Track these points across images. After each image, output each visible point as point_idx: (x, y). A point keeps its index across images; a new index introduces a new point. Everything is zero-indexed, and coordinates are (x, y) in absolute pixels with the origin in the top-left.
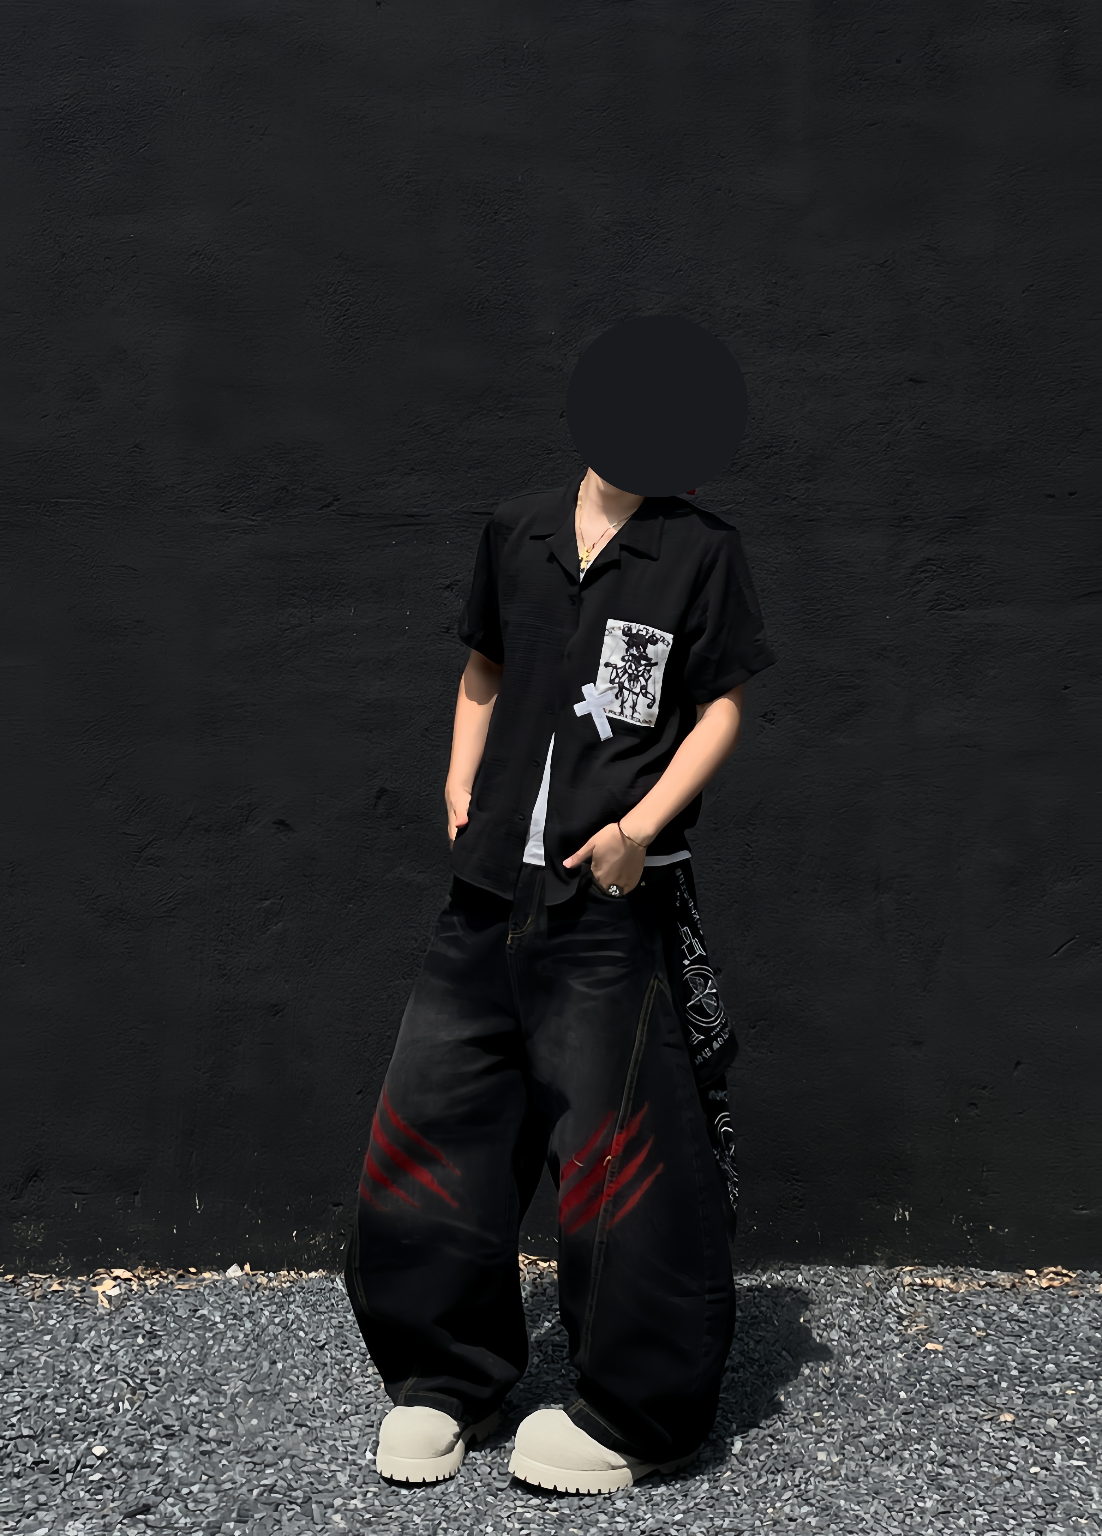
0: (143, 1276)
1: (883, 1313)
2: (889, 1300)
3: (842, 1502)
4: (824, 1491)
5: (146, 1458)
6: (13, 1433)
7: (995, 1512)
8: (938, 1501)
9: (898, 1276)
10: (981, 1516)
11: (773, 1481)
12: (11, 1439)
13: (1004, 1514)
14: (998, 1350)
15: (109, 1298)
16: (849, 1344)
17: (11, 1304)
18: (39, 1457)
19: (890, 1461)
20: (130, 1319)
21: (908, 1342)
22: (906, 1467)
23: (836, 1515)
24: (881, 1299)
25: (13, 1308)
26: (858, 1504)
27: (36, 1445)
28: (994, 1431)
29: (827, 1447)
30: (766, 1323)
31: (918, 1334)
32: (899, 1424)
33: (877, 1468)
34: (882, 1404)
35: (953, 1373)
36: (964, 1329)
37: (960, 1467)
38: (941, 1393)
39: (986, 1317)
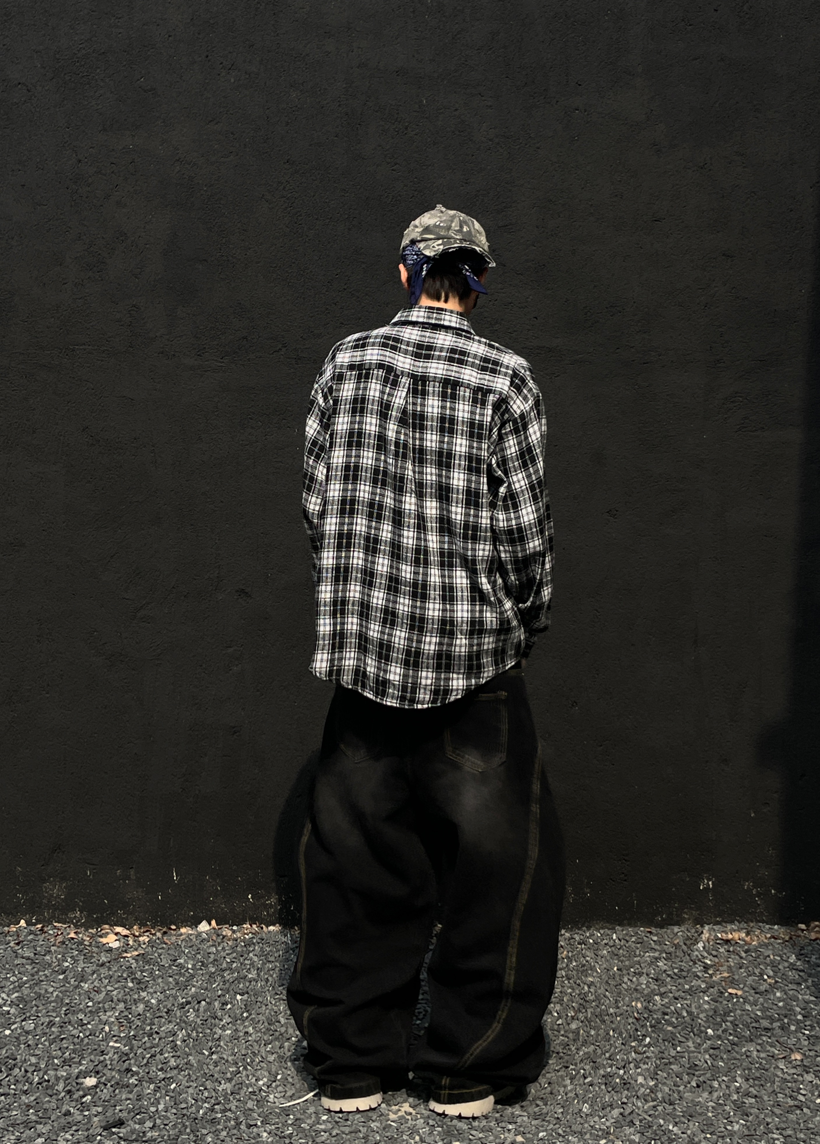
0: (137, 933)
1: (691, 963)
2: (696, 954)
7: (789, 1136)
8: (743, 1125)
10: (778, 1139)
13: (796, 1138)
16: (657, 988)
17: (38, 949)
19: (701, 1089)
21: (713, 988)
22: (715, 1095)
24: (688, 952)
25: (40, 952)
26: (676, 1124)
28: (787, 1068)
31: (722, 981)
32: (707, 1057)
33: (690, 1094)
34: (691, 1037)
35: (753, 1016)
36: (758, 976)
37: (761, 1097)
38: (743, 1034)
39: (773, 966)
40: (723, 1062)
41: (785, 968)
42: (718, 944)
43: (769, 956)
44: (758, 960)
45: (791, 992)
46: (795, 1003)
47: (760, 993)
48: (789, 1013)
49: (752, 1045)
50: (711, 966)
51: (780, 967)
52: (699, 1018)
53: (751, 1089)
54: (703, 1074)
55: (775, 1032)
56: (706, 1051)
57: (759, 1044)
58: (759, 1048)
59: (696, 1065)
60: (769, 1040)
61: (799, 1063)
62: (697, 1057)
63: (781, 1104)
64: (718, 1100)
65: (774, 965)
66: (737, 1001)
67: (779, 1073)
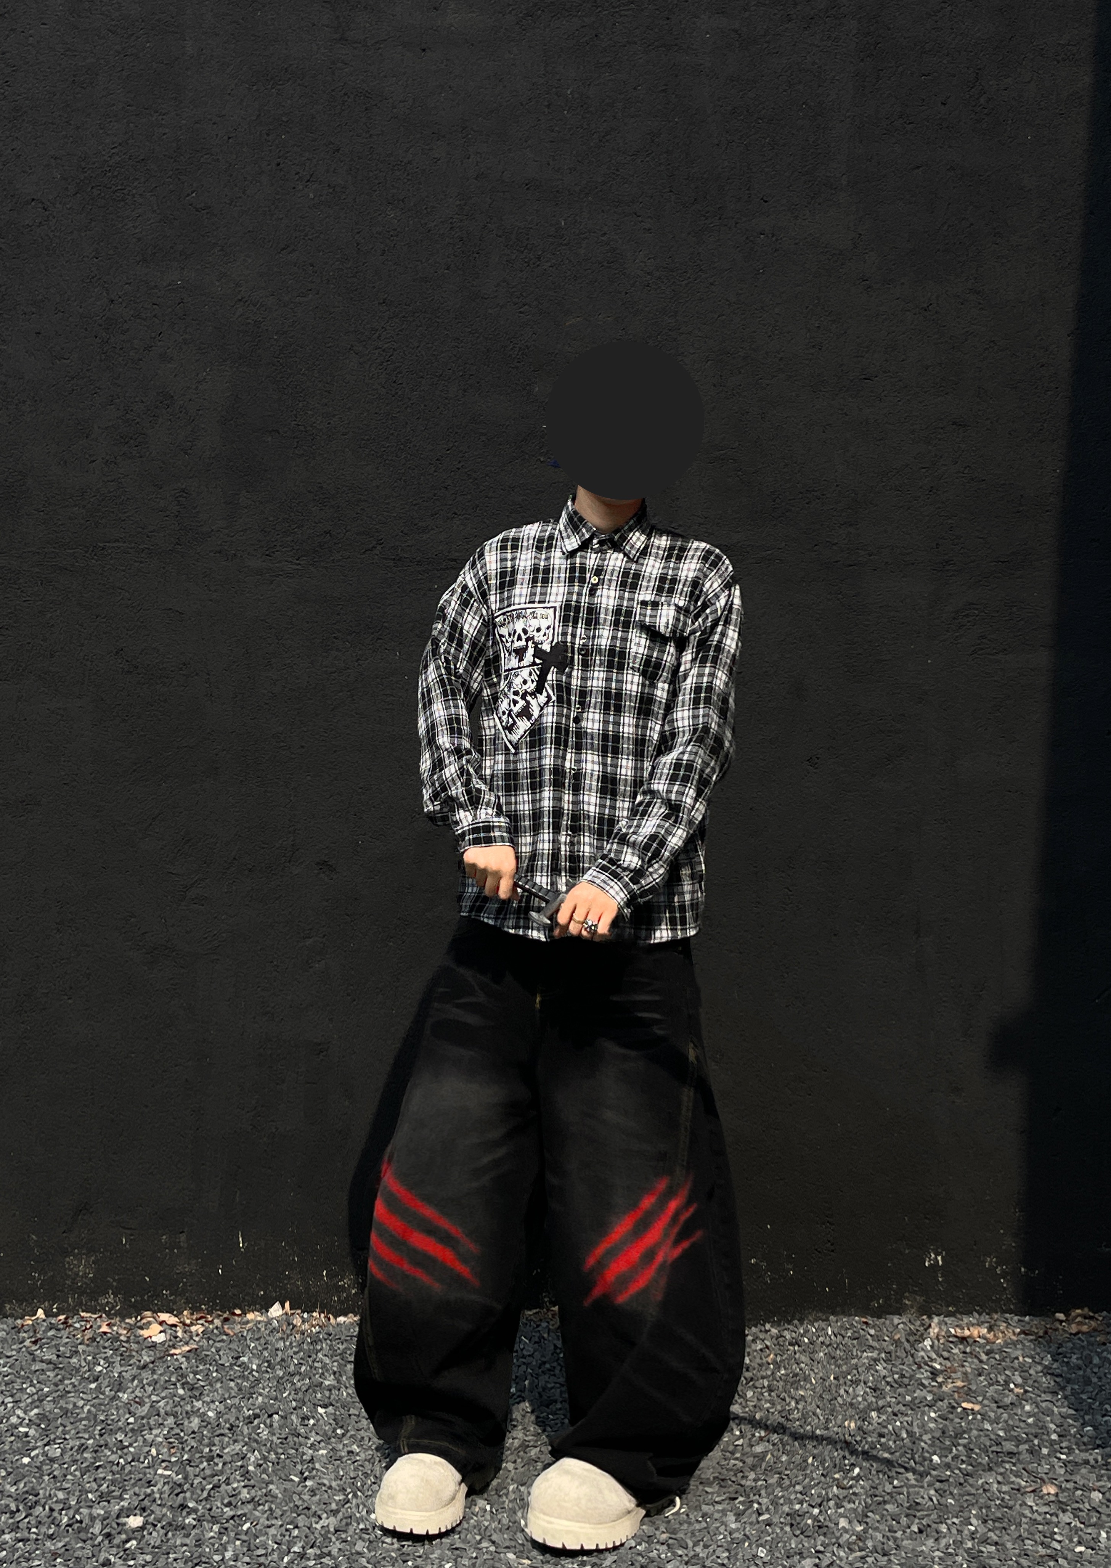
0: (188, 1322)
1: (916, 1368)
2: (922, 1354)
14: (1036, 1410)
16: (874, 1401)
17: (62, 1349)
21: (942, 1400)
22: (943, 1542)
24: (911, 1352)
25: (64, 1353)
28: (1038, 1505)
31: (954, 1392)
32: (932, 1492)
33: (910, 1542)
34: (912, 1466)
35: (993, 1437)
36: (1002, 1385)
37: (1003, 1545)
38: (980, 1460)
40: (953, 1498)
41: (1037, 1373)
42: (951, 1342)
43: (1017, 1358)
44: (1003, 1363)
45: (1044, 1405)
46: (1048, 1419)
47: (1005, 1407)
48: (1041, 1431)
49: (991, 1475)
50: (941, 1372)
51: (1032, 1372)
52: (922, 1441)
53: (991, 1534)
54: (927, 1515)
55: (1021, 1457)
56: (930, 1485)
57: (1001, 1474)
58: (1000, 1478)
59: (917, 1504)
60: (1014, 1468)
61: (1053, 1498)
62: (918, 1493)
63: (1029, 1553)
64: (947, 1549)
65: (1023, 1370)
66: (973, 1419)
67: (1027, 1512)
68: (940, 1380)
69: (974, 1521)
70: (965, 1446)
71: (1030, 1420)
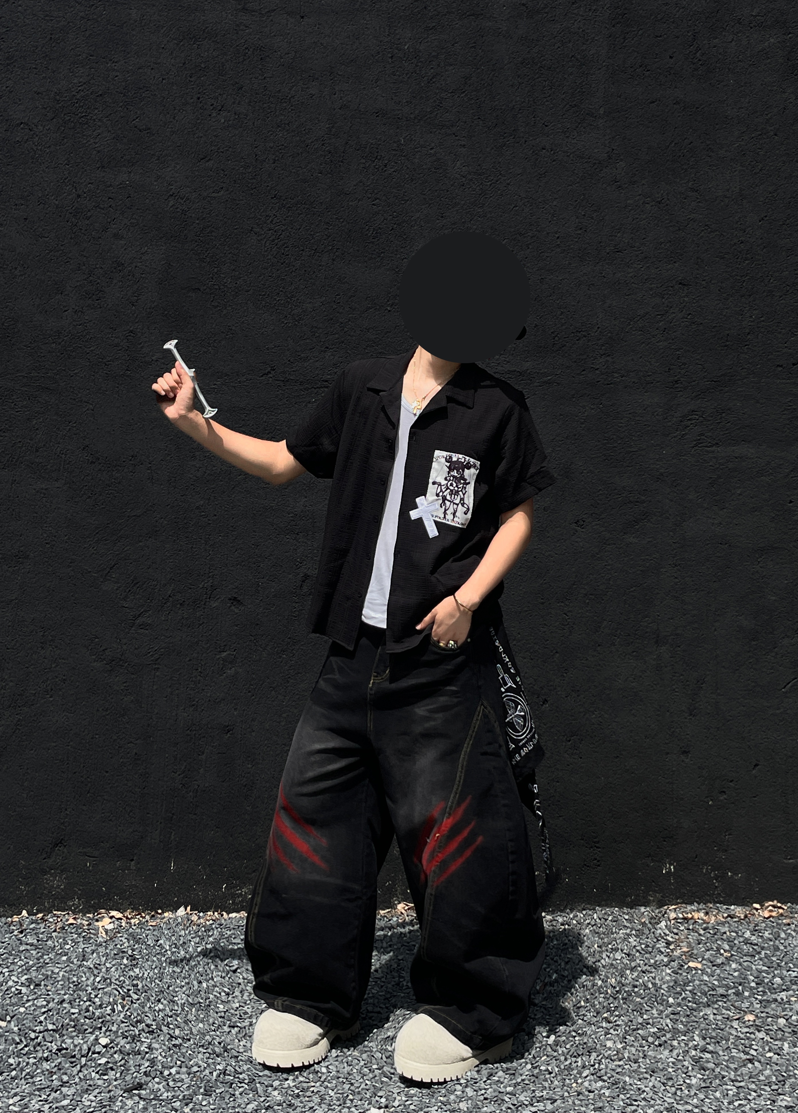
0: (129, 916)
1: (655, 940)
2: (659, 931)
3: (627, 1079)
4: (613, 1070)
5: (137, 1048)
6: (42, 1028)
7: (741, 1087)
8: (700, 1079)
9: (665, 913)
10: (731, 1090)
11: (575, 1062)
12: (40, 1032)
13: (748, 1088)
14: (740, 967)
15: (106, 931)
16: (628, 963)
17: (41, 936)
18: (61, 1045)
19: (662, 1048)
20: (119, 946)
21: (674, 961)
22: (675, 1052)
23: (623, 1088)
24: (653, 930)
25: (42, 938)
26: (640, 1080)
27: (58, 1036)
28: (741, 1027)
29: (613, 1037)
30: (572, 948)
31: (682, 955)
32: (668, 1021)
34: (655, 1006)
35: (710, 985)
36: (715, 951)
37: (716, 1053)
38: (701, 1000)
39: (729, 941)
40: (683, 1025)
42: (679, 923)
43: (725, 933)
44: (716, 936)
45: (745, 964)
46: (749, 973)
47: (718, 966)
48: (743, 982)
49: (709, 1010)
50: (673, 942)
51: (736, 942)
52: (662, 989)
53: (708, 1046)
54: (665, 1036)
55: (730, 998)
56: (667, 1016)
57: (716, 1009)
58: (715, 1011)
59: (659, 1029)
60: (725, 1005)
61: (751, 1023)
62: (660, 1022)
63: (734, 1058)
64: (678, 1057)
66: (695, 973)
67: (733, 1032)
68: (672, 947)
69: (696, 1038)
70: (690, 991)
71: (736, 974)
